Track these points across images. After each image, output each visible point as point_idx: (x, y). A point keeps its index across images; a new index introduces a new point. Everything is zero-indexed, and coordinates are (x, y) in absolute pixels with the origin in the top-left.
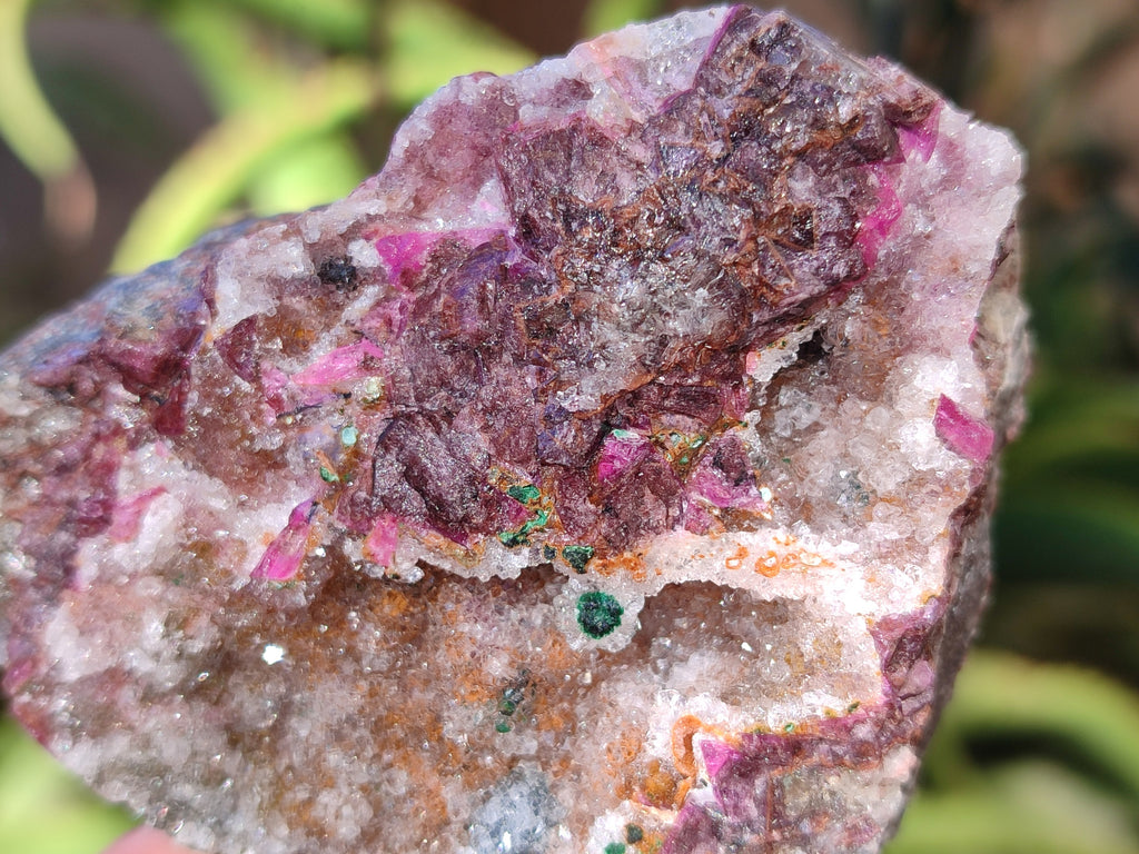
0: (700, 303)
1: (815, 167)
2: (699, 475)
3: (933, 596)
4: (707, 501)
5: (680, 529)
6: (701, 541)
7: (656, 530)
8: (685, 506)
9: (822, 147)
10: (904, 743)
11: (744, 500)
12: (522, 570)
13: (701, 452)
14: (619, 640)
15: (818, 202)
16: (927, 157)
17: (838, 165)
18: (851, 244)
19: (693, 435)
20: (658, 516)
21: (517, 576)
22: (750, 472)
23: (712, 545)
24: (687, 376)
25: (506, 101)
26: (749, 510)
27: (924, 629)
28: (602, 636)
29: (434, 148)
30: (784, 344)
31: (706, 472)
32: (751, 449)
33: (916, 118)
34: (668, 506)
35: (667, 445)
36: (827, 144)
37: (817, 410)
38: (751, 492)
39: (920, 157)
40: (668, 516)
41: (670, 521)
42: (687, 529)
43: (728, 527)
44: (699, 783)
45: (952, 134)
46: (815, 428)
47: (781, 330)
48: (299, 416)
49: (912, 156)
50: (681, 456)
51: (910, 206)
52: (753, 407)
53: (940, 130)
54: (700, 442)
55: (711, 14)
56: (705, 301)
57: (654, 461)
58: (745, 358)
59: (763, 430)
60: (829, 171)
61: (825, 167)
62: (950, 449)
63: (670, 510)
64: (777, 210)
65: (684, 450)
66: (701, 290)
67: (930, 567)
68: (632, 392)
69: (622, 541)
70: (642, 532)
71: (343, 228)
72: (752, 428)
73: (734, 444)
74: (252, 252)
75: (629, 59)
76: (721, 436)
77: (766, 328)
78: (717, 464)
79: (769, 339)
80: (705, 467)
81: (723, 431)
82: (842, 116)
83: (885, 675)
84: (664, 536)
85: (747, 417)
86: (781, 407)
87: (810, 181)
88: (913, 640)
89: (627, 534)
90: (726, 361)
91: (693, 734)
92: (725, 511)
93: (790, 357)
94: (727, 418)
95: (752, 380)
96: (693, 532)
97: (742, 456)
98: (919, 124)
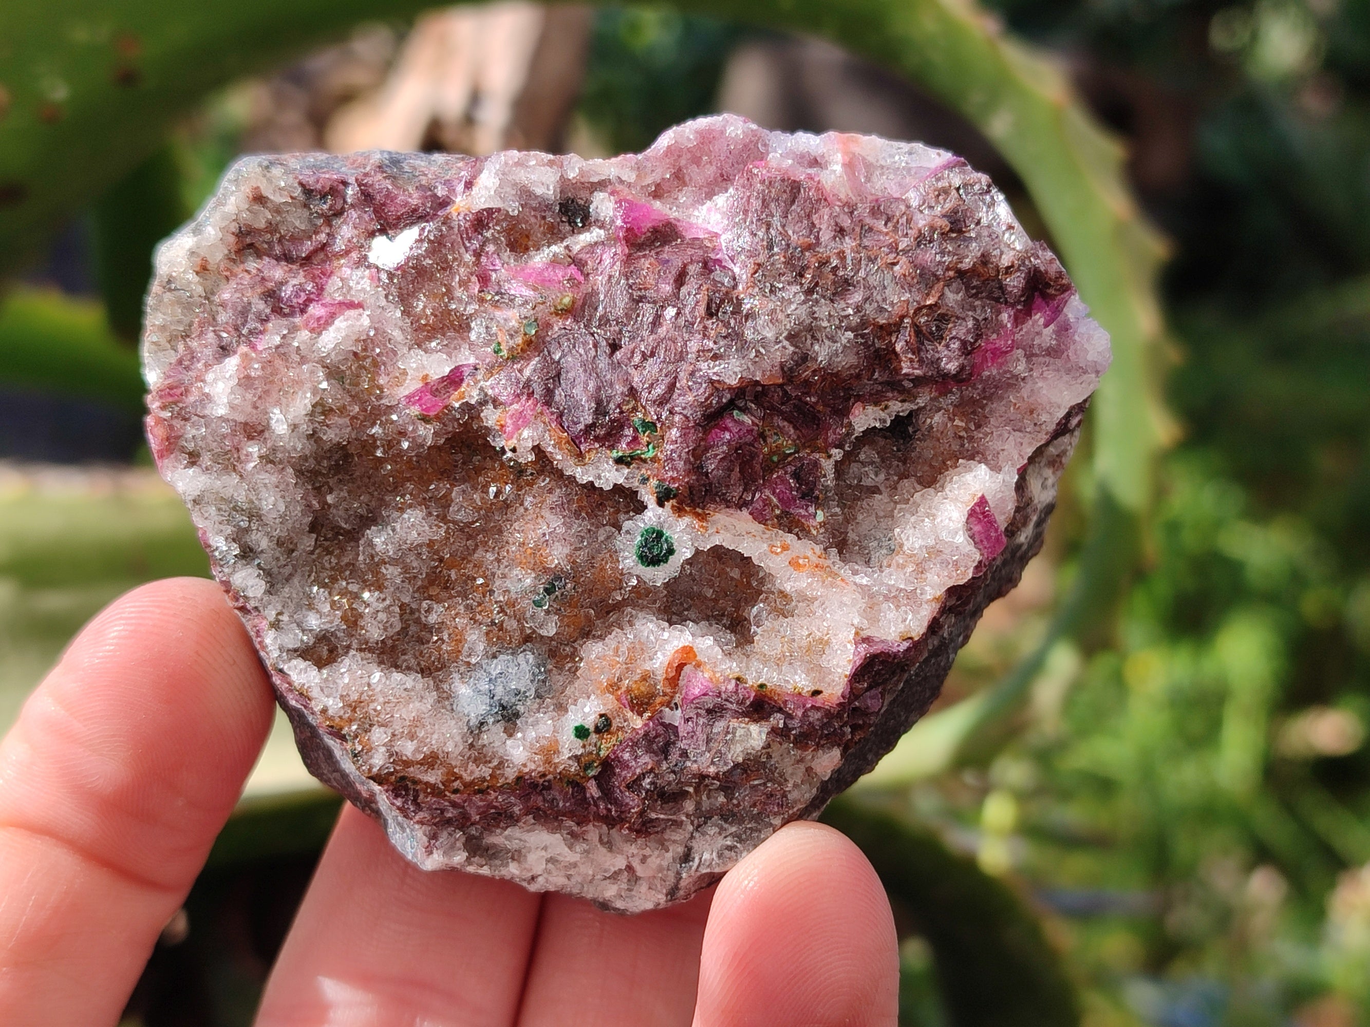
0: (844, 341)
1: (968, 288)
2: (778, 477)
3: (911, 638)
4: (775, 500)
5: (745, 513)
6: (757, 527)
7: (728, 504)
8: (757, 496)
9: (979, 276)
10: (839, 746)
11: (803, 512)
12: (615, 485)
13: (790, 459)
14: (659, 576)
15: (958, 312)
16: (1046, 325)
17: (984, 294)
18: (969, 353)
19: (790, 442)
20: (736, 493)
21: (608, 488)
22: (817, 492)
23: (764, 533)
24: (808, 394)
25: (760, 146)
26: (803, 520)
27: (894, 658)
28: (648, 565)
29: (689, 156)
30: (886, 407)
31: (785, 476)
32: (825, 476)
33: (1052, 291)
34: (745, 490)
35: (769, 440)
36: (983, 276)
37: (882, 477)
38: (810, 508)
39: (1042, 321)
40: (741, 497)
41: (741, 502)
42: (751, 514)
43: (780, 526)
44: (673, 705)
45: (1071, 317)
46: (875, 490)
47: (890, 395)
48: (497, 298)
49: (1038, 316)
50: (774, 453)
51: (1020, 351)
52: (840, 446)
53: (1065, 310)
54: (792, 451)
55: (939, 154)
56: (848, 342)
57: (754, 447)
58: (853, 404)
59: (839, 468)
60: (975, 296)
61: (974, 291)
62: (971, 537)
63: (745, 494)
64: (928, 303)
65: (778, 450)
66: (850, 333)
67: (919, 617)
68: (763, 386)
69: (699, 498)
70: (718, 499)
71: (595, 179)
72: (832, 461)
73: (816, 464)
74: (518, 164)
75: (864, 159)
76: (809, 455)
77: (880, 388)
78: (796, 476)
79: (876, 399)
80: (786, 473)
81: (812, 452)
82: (1002, 261)
83: (850, 681)
84: (731, 511)
85: (834, 451)
86: (859, 461)
87: (959, 297)
88: (882, 663)
89: (706, 494)
90: (840, 397)
91: (685, 664)
92: (785, 513)
93: (885, 421)
94: (820, 443)
95: (850, 424)
96: (754, 519)
97: (817, 478)
98: (1053, 297)
